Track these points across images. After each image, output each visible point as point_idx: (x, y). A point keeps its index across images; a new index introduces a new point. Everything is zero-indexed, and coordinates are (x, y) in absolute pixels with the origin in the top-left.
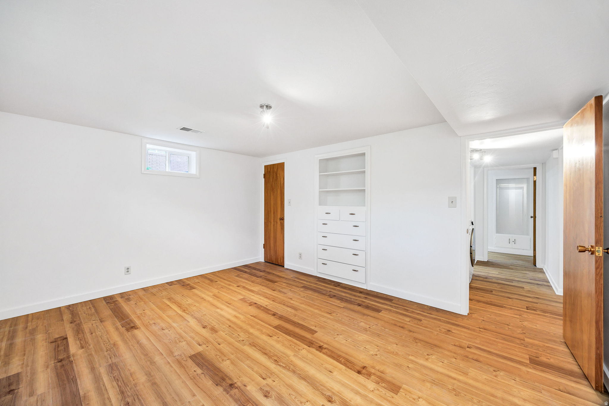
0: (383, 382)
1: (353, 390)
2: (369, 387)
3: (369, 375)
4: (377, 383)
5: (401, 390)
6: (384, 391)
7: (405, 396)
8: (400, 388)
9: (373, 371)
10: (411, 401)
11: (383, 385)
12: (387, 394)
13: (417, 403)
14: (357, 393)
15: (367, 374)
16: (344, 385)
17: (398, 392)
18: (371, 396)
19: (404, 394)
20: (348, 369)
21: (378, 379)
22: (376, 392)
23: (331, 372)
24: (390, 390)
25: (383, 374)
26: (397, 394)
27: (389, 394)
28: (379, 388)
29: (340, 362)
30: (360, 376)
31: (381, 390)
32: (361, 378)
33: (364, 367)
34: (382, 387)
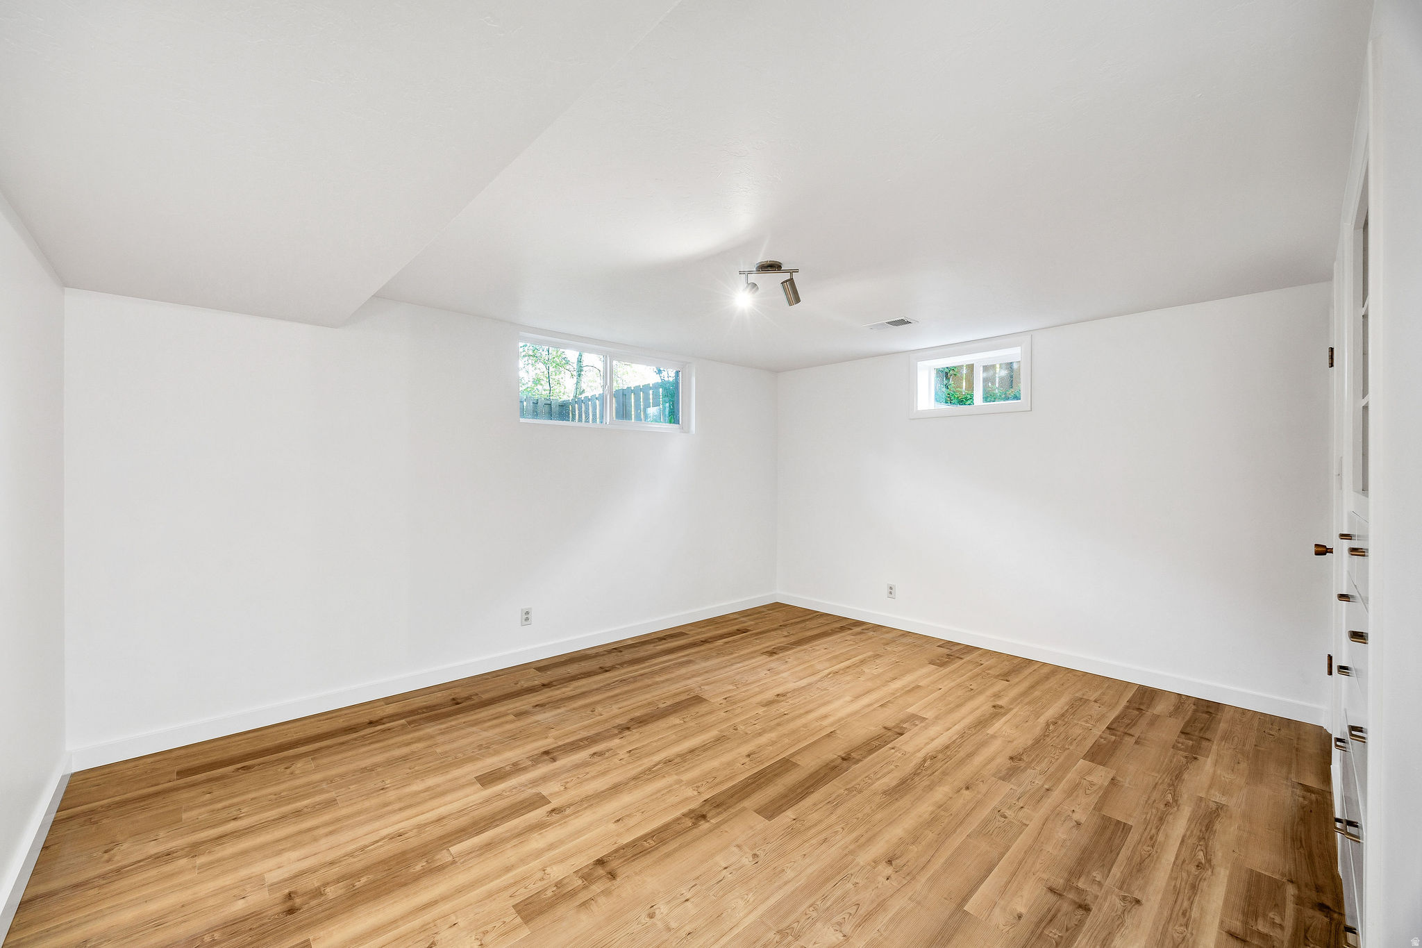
0: (555, 895)
1: (561, 842)
2: (555, 868)
3: (587, 877)
4: (559, 885)
5: (519, 920)
6: (533, 888)
7: (502, 920)
8: (527, 919)
9: (596, 888)
10: (486, 924)
11: (549, 893)
12: (523, 890)
13: (474, 933)
14: (551, 847)
15: (589, 875)
16: (579, 833)
17: (519, 912)
18: (536, 864)
19: (507, 920)
20: (615, 846)
21: (570, 889)
22: (540, 874)
23: (618, 821)
24: (530, 900)
25: (578, 903)
26: (513, 906)
27: (522, 894)
28: (545, 882)
29: (645, 838)
30: (591, 861)
31: (540, 884)
32: (584, 860)
33: (612, 875)
34: (545, 890)
